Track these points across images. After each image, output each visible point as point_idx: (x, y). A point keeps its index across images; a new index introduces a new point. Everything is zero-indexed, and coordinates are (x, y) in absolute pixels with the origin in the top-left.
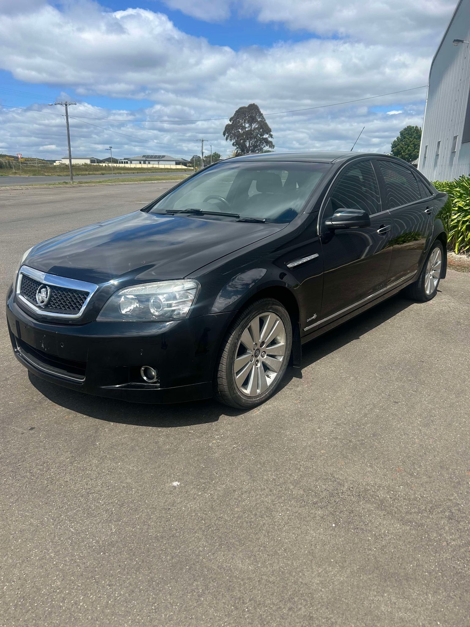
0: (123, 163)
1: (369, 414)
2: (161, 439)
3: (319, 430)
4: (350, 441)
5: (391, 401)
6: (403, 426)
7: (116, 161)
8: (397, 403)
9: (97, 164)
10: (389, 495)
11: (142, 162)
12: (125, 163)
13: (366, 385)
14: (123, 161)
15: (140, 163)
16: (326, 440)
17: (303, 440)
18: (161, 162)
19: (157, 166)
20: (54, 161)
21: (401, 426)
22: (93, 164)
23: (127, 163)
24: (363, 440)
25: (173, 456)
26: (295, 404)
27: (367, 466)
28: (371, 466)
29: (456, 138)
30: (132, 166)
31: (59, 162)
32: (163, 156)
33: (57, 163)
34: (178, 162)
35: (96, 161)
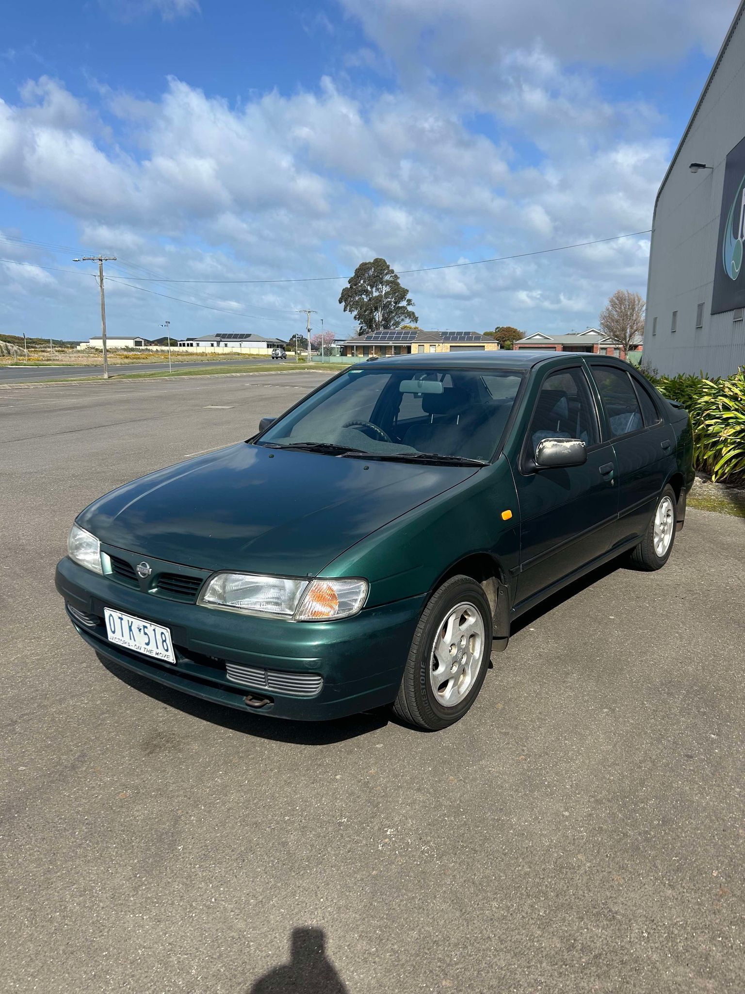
0: (186, 345)
1: (647, 779)
2: (292, 836)
3: (567, 814)
4: (625, 835)
5: (680, 755)
6: (711, 803)
7: (174, 343)
8: (691, 757)
9: (146, 347)
10: (715, 946)
11: (215, 343)
12: (188, 345)
13: (632, 724)
14: (186, 342)
15: (212, 345)
16: (581, 832)
17: (542, 835)
18: (244, 344)
19: (237, 350)
20: (78, 344)
21: (708, 803)
22: (138, 347)
23: (192, 345)
24: (646, 832)
25: (317, 871)
26: (518, 762)
27: (664, 885)
28: (672, 887)
29: (701, 306)
30: (200, 350)
31: (85, 344)
32: (249, 336)
33: (83, 346)
34: (271, 343)
35: (143, 343)
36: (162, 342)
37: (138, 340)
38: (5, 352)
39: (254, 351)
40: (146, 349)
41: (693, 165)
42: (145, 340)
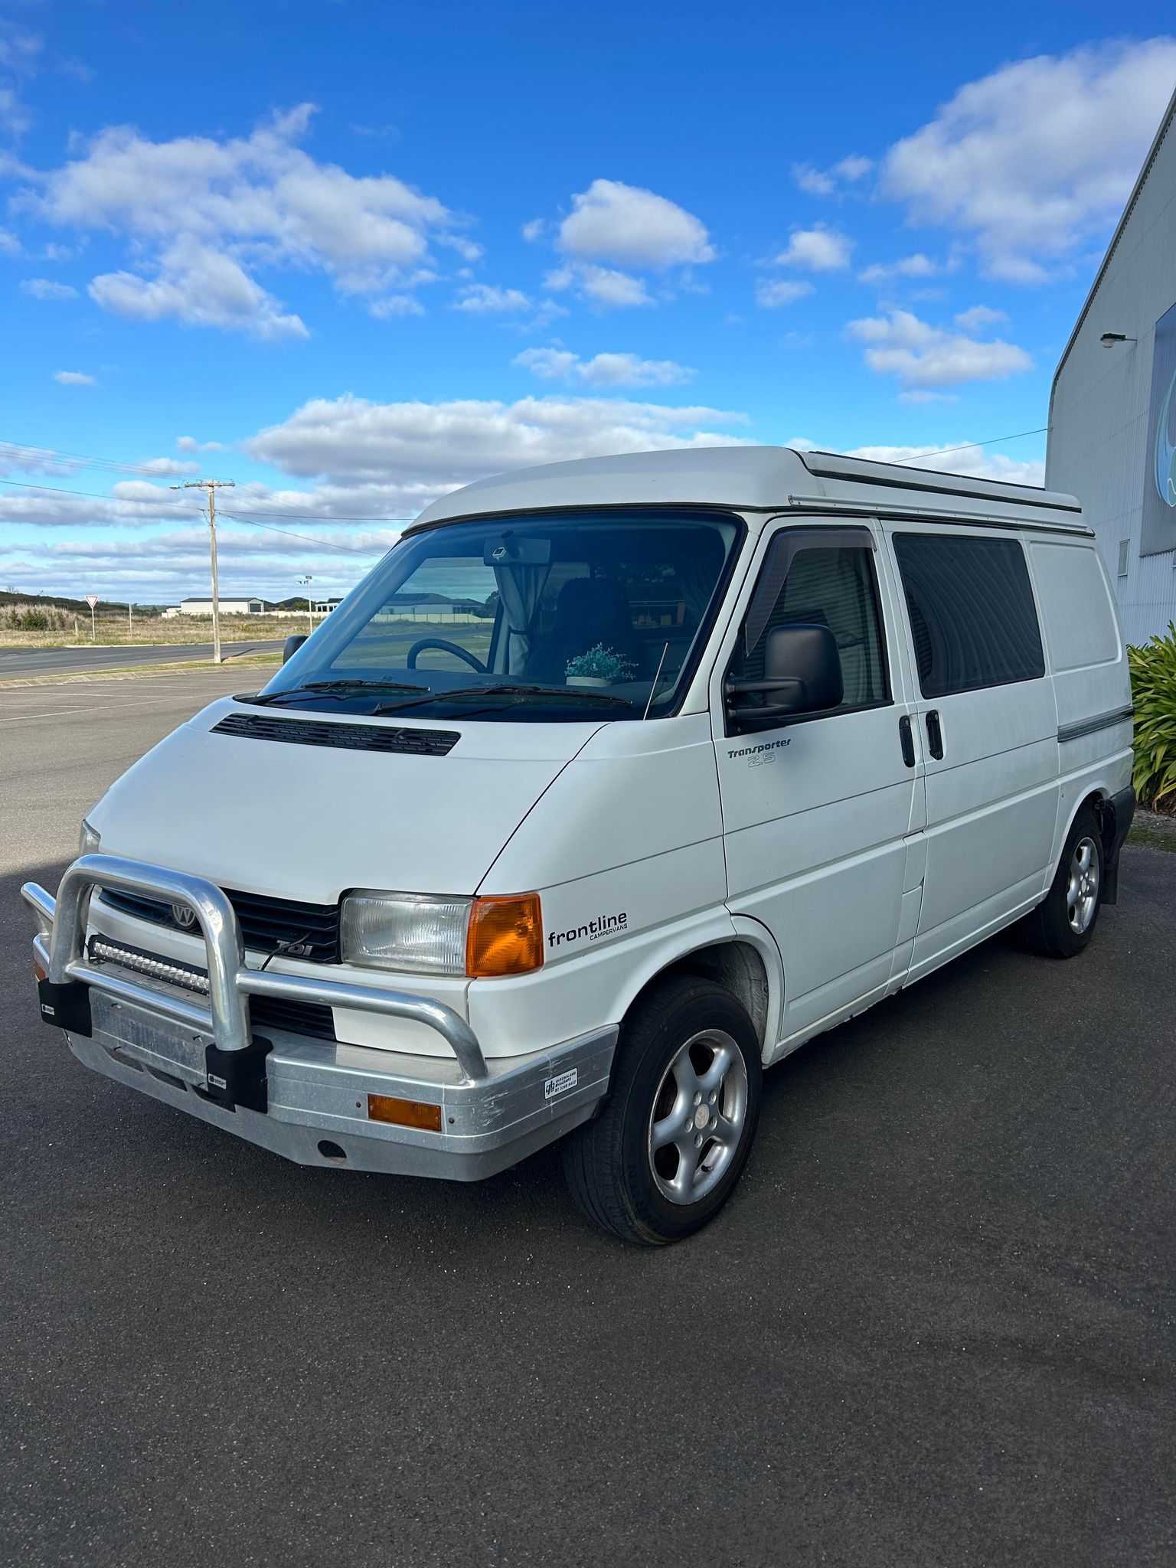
0: (328, 609)
7: (308, 606)
9: (267, 613)
14: (328, 605)
18: (418, 608)
19: (410, 617)
20: (165, 609)
22: (256, 613)
29: (1124, 544)
31: (174, 610)
32: (426, 595)
33: (171, 613)
34: (460, 606)
35: (262, 607)
36: (290, 604)
37: (251, 602)
38: (58, 624)
39: (434, 619)
40: (269, 616)
41: (1105, 337)
42: (266, 603)
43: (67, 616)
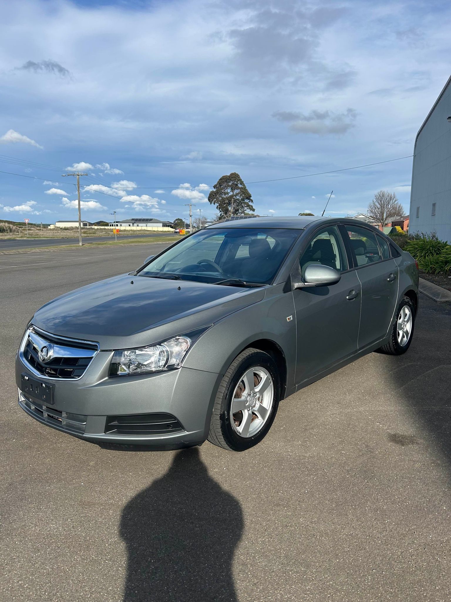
7: (107, 225)
9: (90, 227)
11: (131, 224)
12: (115, 226)
18: (149, 224)
19: (144, 228)
20: (49, 225)
22: (86, 227)
30: (122, 228)
31: (53, 225)
32: (151, 220)
34: (165, 224)
35: (88, 224)
36: (99, 223)
37: (84, 222)
38: (9, 230)
39: (155, 229)
43: (12, 227)
